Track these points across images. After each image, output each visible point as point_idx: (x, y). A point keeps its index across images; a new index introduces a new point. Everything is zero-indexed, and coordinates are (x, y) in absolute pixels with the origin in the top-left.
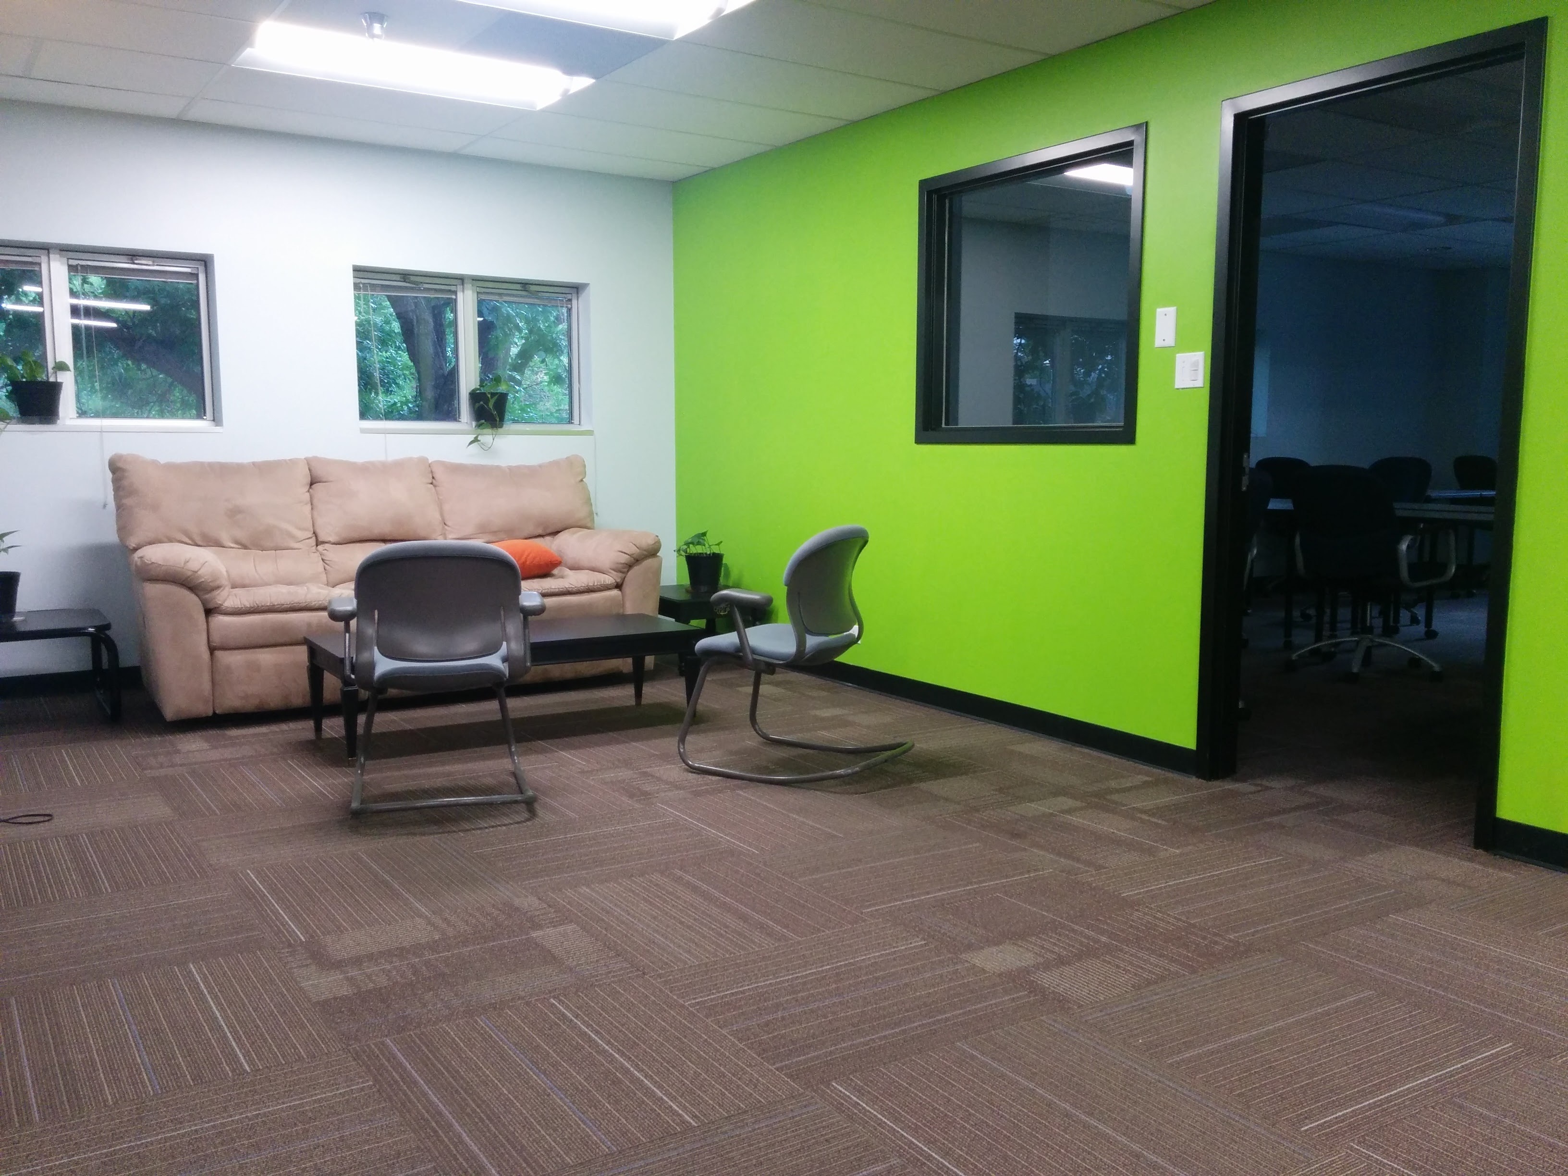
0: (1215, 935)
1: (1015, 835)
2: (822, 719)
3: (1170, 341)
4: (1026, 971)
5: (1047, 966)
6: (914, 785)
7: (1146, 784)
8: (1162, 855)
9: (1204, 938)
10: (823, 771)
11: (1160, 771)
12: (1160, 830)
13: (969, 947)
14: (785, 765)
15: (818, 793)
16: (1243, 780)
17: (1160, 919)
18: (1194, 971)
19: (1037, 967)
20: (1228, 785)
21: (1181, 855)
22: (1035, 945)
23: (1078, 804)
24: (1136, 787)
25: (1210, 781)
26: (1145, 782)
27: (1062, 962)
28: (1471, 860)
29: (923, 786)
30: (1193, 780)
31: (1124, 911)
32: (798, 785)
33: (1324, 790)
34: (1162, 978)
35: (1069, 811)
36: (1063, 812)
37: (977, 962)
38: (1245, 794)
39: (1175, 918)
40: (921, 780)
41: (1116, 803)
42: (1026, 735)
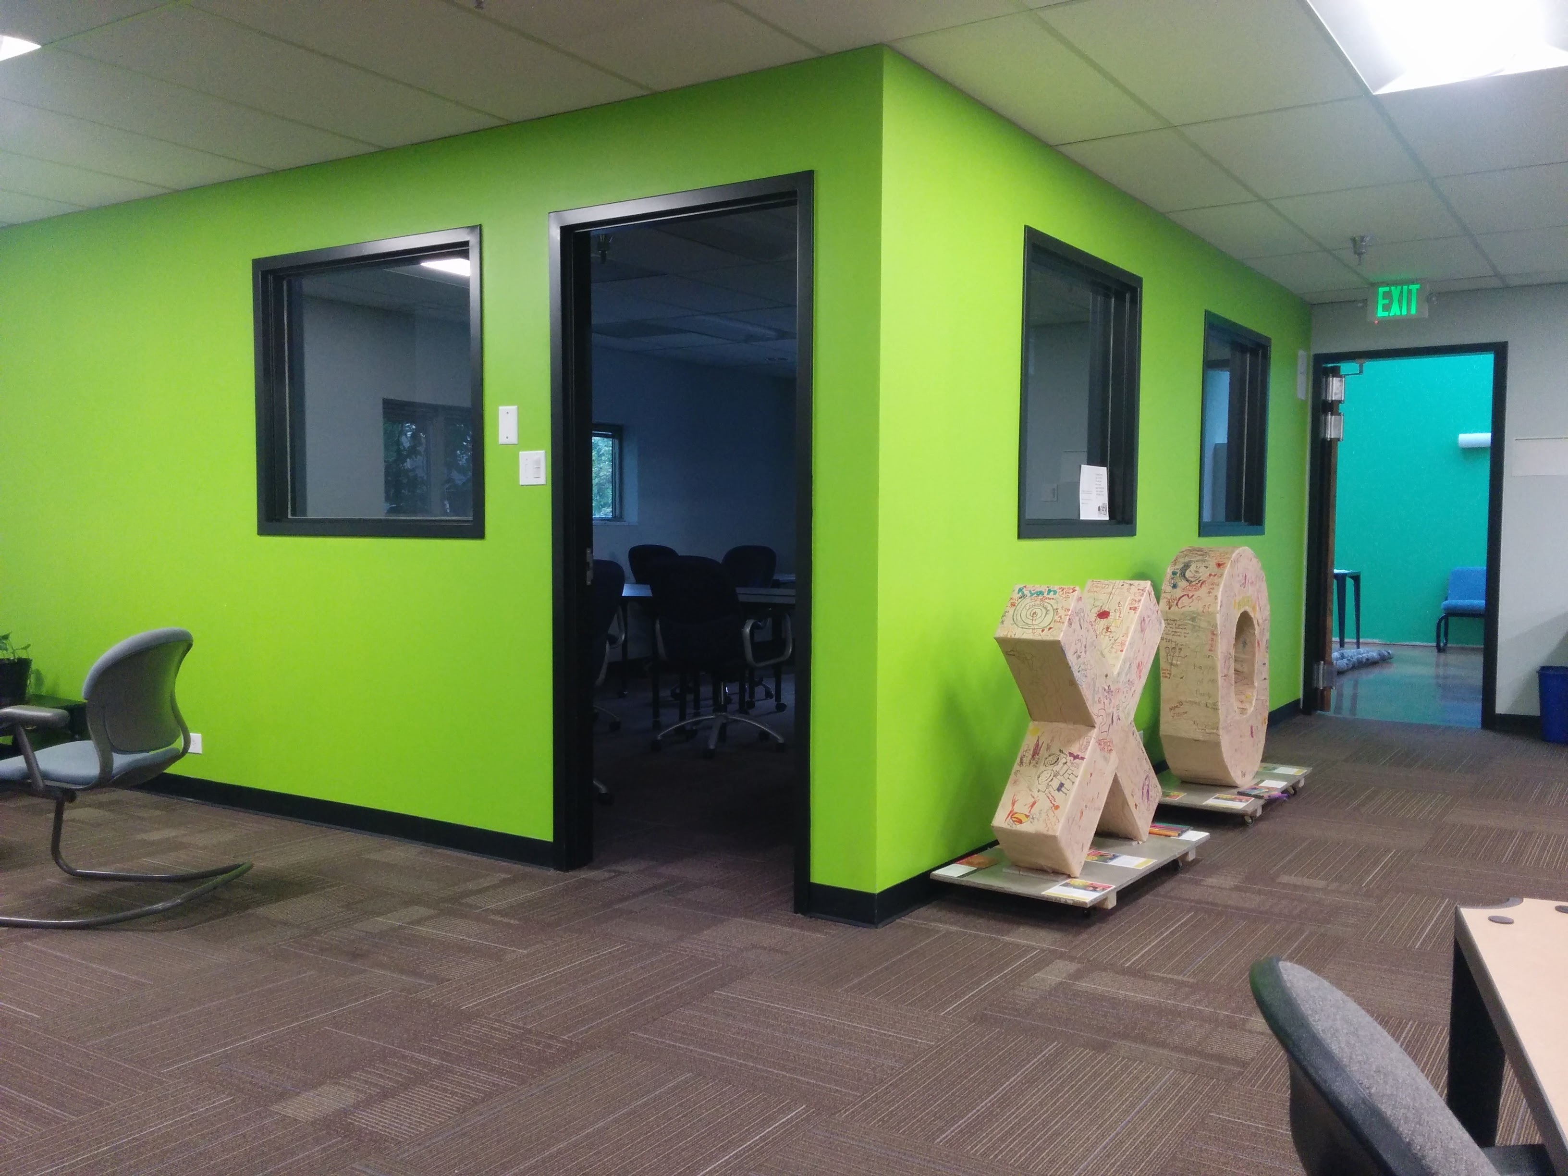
0: (551, 1037)
1: (355, 956)
2: (152, 844)
3: (513, 439)
4: (345, 1112)
5: (368, 1103)
6: (250, 911)
7: (504, 882)
8: (508, 958)
9: (538, 1044)
10: (141, 907)
11: (520, 866)
12: (511, 931)
13: (282, 1096)
14: (92, 904)
15: (131, 933)
16: (598, 868)
17: (495, 1029)
18: (523, 1082)
19: (357, 1106)
20: (584, 874)
21: (528, 955)
22: (359, 1080)
23: (432, 912)
24: (494, 887)
25: (568, 871)
26: (504, 880)
27: (385, 1094)
28: (791, 925)
29: (260, 911)
30: (552, 873)
31: (461, 1025)
32: (107, 926)
33: (672, 870)
34: (489, 1096)
35: (419, 922)
36: (412, 923)
37: (289, 1112)
38: (599, 882)
39: (513, 1025)
40: (259, 904)
41: (471, 906)
42: (387, 840)
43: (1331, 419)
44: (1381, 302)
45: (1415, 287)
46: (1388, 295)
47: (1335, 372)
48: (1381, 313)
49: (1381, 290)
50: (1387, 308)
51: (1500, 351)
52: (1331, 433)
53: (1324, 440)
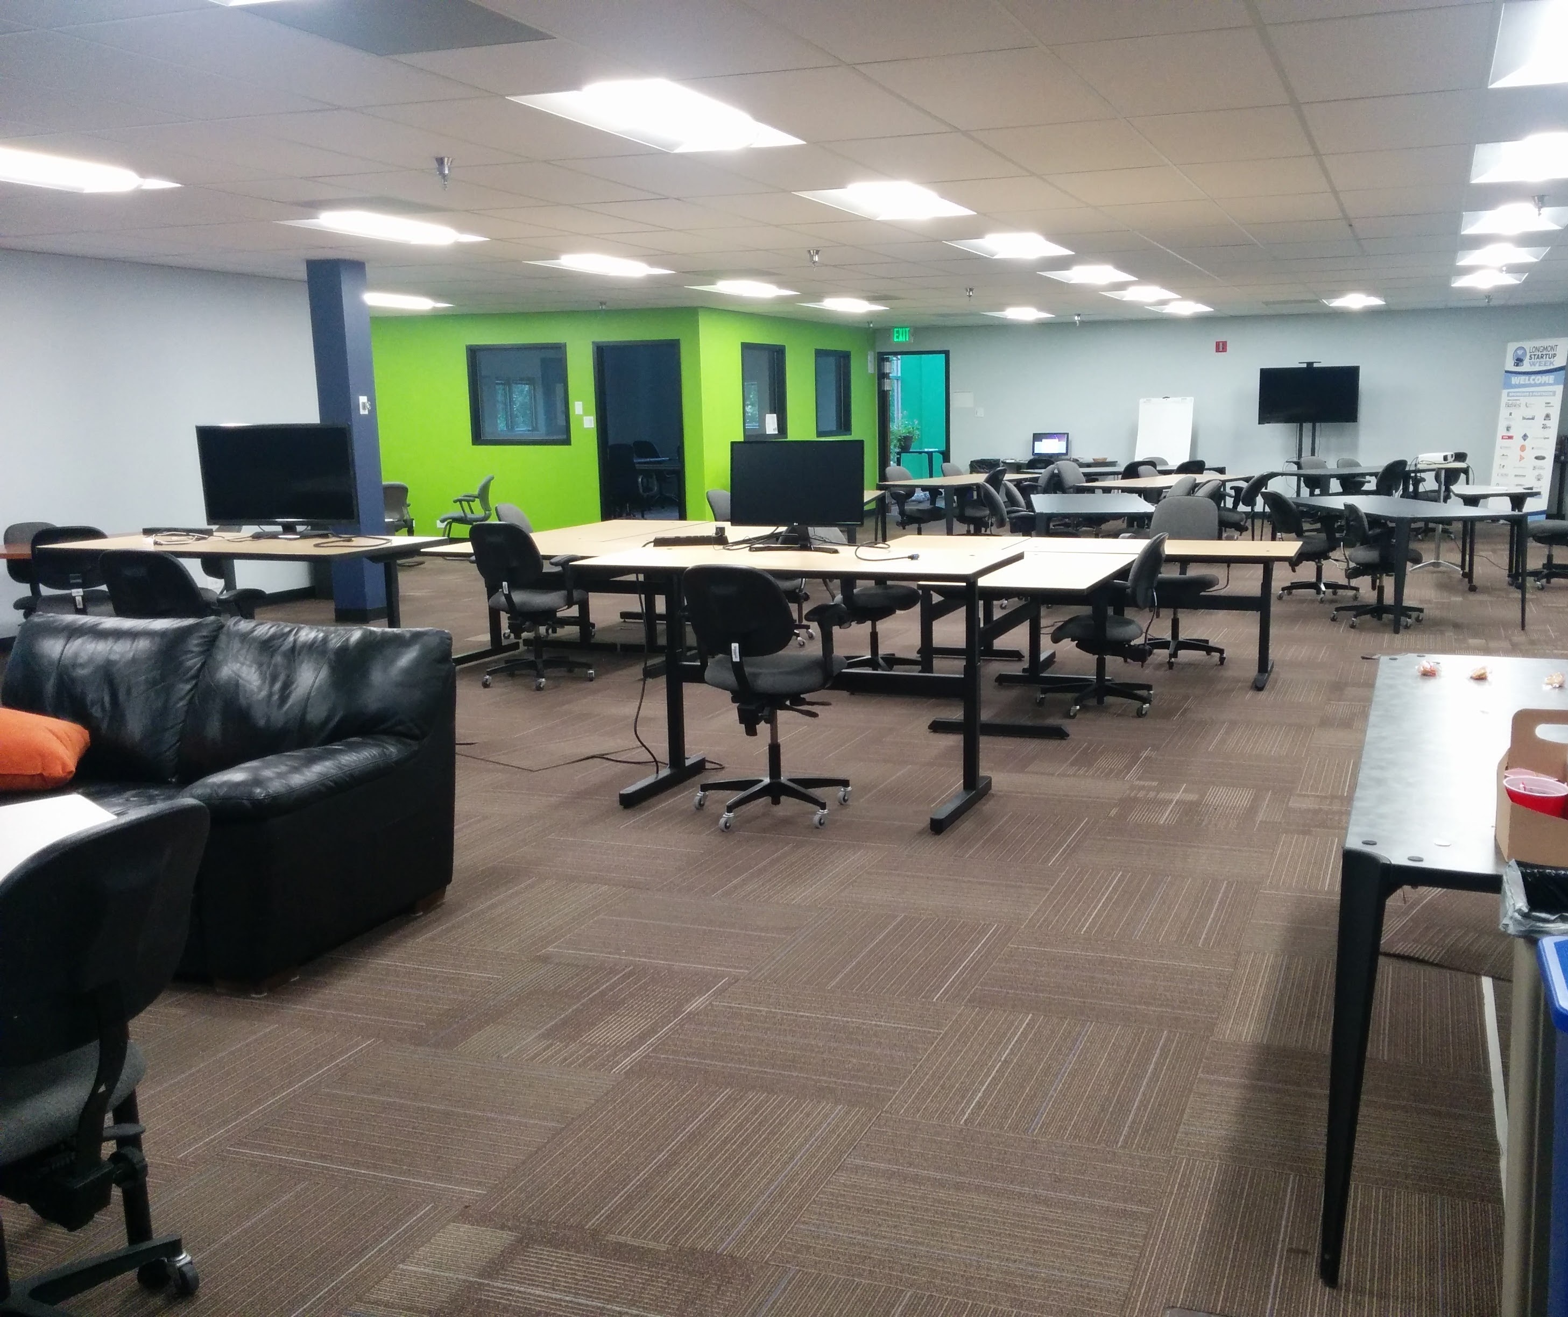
3: (581, 412)
43: (886, 381)
44: (896, 335)
45: (907, 329)
46: (898, 332)
47: (888, 360)
48: (896, 340)
49: (896, 330)
50: (898, 337)
51: (947, 353)
52: (887, 388)
53: (884, 391)
